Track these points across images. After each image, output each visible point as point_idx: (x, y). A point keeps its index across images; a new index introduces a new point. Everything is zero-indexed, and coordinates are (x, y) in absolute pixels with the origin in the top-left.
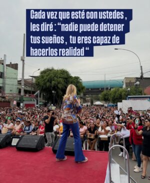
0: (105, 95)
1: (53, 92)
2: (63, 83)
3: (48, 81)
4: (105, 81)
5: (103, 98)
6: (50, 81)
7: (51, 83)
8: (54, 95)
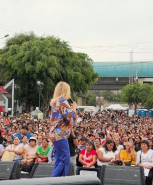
0: (131, 92)
1: (39, 82)
2: (58, 65)
3: (28, 60)
4: (131, 63)
5: (127, 98)
6: (32, 60)
7: (33, 64)
8: (40, 89)
